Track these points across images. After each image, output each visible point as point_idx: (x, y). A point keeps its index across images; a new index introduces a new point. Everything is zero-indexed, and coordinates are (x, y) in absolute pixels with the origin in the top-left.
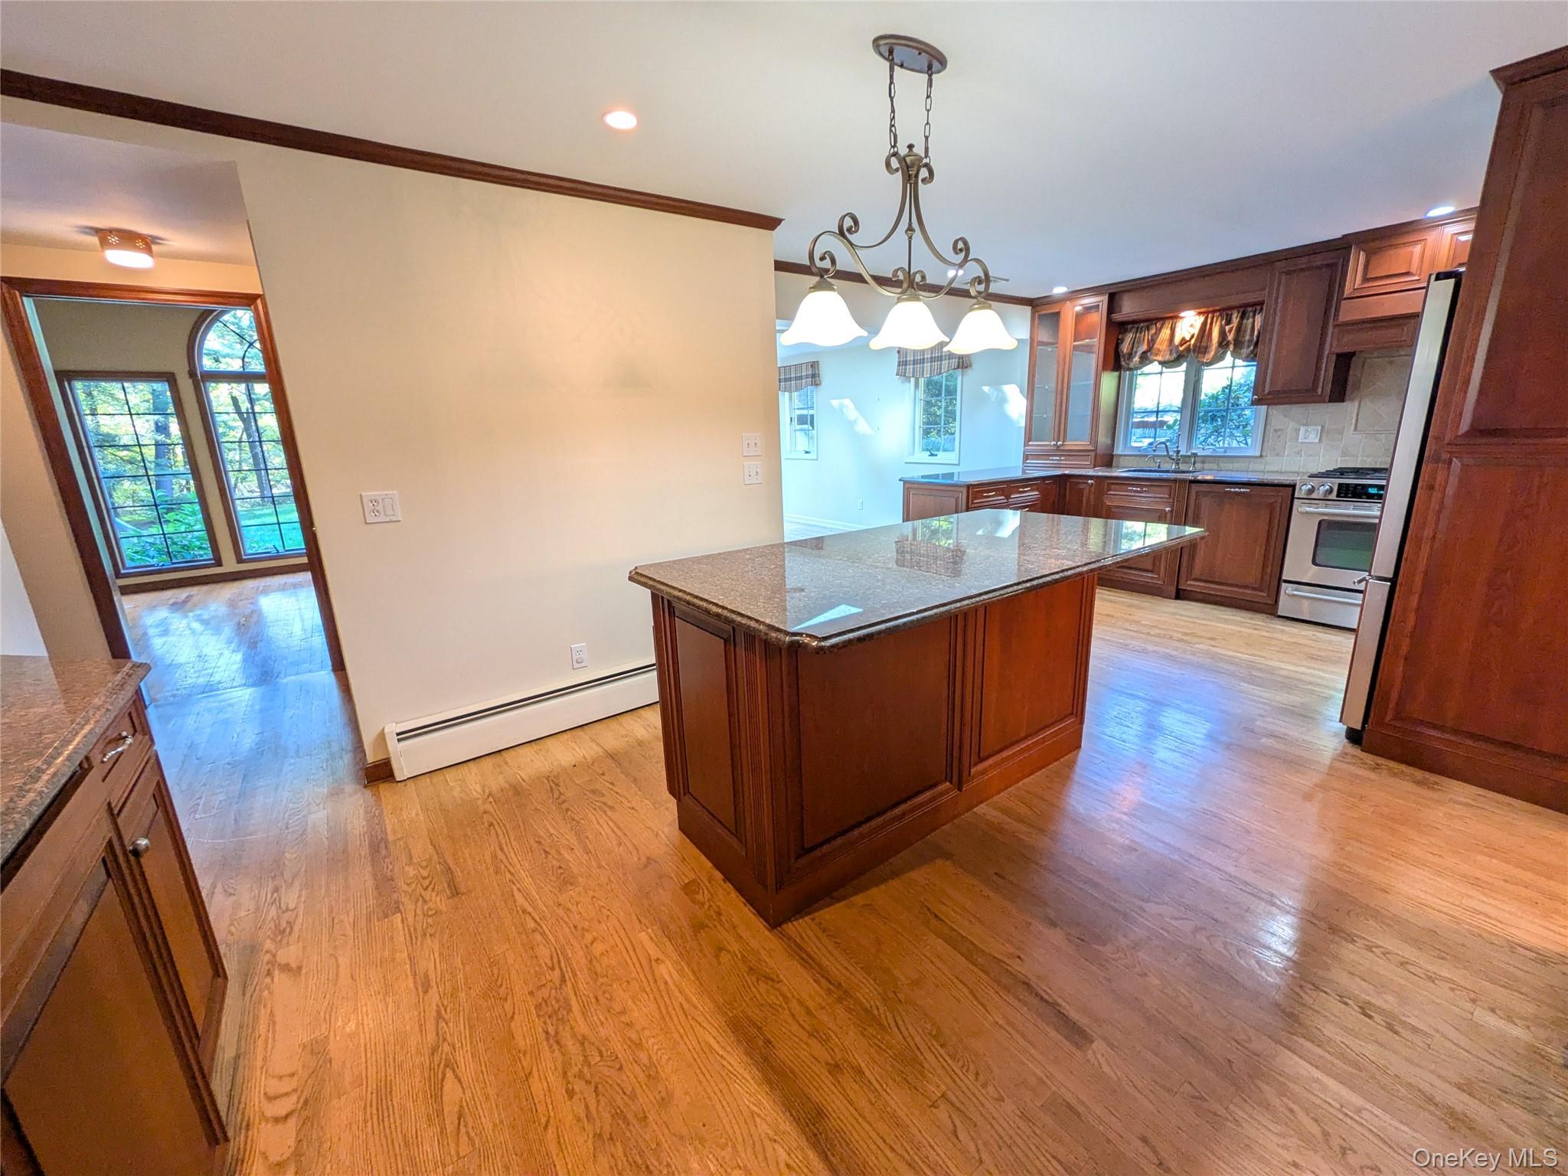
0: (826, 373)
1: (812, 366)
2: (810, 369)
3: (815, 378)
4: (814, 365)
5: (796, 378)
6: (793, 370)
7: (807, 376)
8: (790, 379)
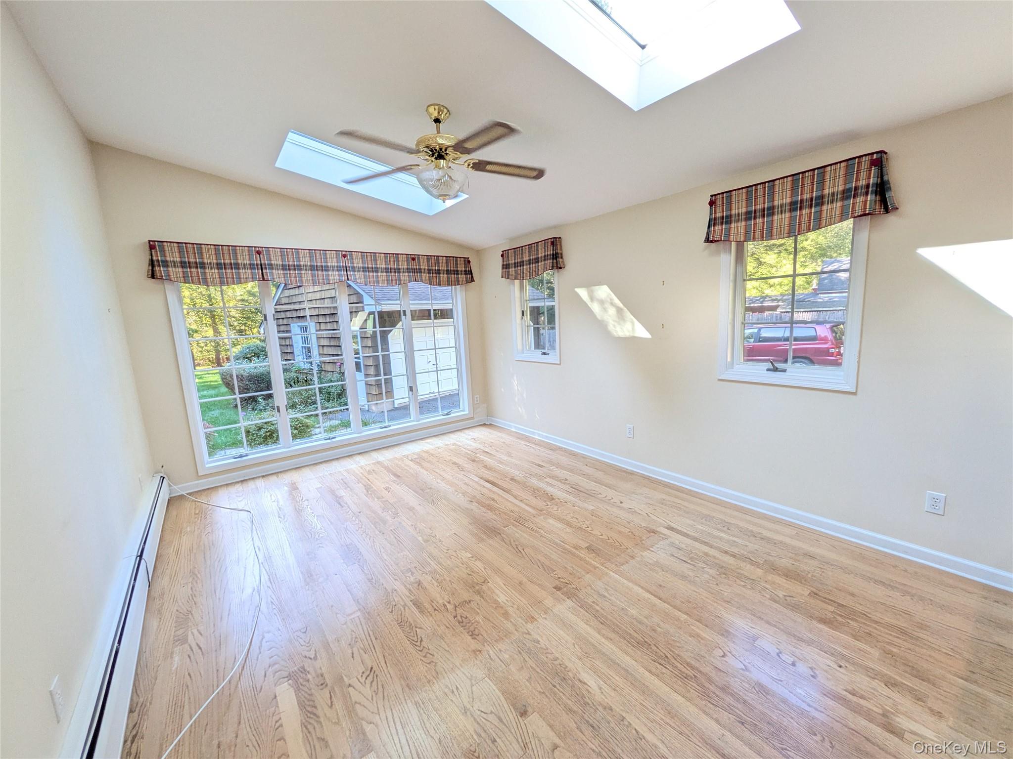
0: (571, 252)
1: (552, 243)
2: (550, 248)
3: (556, 259)
4: (555, 242)
5: (530, 262)
6: (526, 250)
7: (545, 258)
8: (522, 264)
